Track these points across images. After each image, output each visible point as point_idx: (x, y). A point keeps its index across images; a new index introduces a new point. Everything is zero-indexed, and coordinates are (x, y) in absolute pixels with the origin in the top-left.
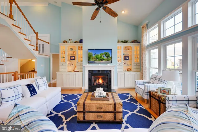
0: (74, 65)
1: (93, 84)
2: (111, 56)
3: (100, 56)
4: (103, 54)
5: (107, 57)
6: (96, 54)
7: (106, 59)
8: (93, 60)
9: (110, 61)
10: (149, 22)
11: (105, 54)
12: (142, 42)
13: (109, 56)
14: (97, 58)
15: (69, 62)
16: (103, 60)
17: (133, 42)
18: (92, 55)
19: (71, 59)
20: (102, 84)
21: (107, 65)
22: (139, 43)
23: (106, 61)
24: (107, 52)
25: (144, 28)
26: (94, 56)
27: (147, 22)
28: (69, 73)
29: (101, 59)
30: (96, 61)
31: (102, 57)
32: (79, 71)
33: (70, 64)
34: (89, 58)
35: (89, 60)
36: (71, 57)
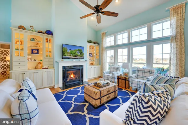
0: (37, 60)
1: (67, 80)
2: (83, 53)
3: (74, 52)
4: (77, 50)
5: (80, 53)
6: (70, 50)
7: (80, 55)
8: (67, 55)
9: (82, 57)
10: (107, 32)
11: (79, 51)
12: (102, 44)
13: (82, 53)
14: (71, 54)
15: (29, 57)
16: (77, 56)
17: (95, 43)
18: (66, 50)
19: (32, 53)
20: (75, 79)
21: (79, 60)
22: (99, 44)
23: (79, 57)
24: (80, 49)
25: (104, 35)
26: (69, 51)
27: (106, 31)
28: (35, 72)
29: (75, 55)
30: (70, 57)
31: (76, 53)
32: (47, 68)
33: (31, 59)
34: (63, 53)
35: (63, 55)
36: (32, 50)
